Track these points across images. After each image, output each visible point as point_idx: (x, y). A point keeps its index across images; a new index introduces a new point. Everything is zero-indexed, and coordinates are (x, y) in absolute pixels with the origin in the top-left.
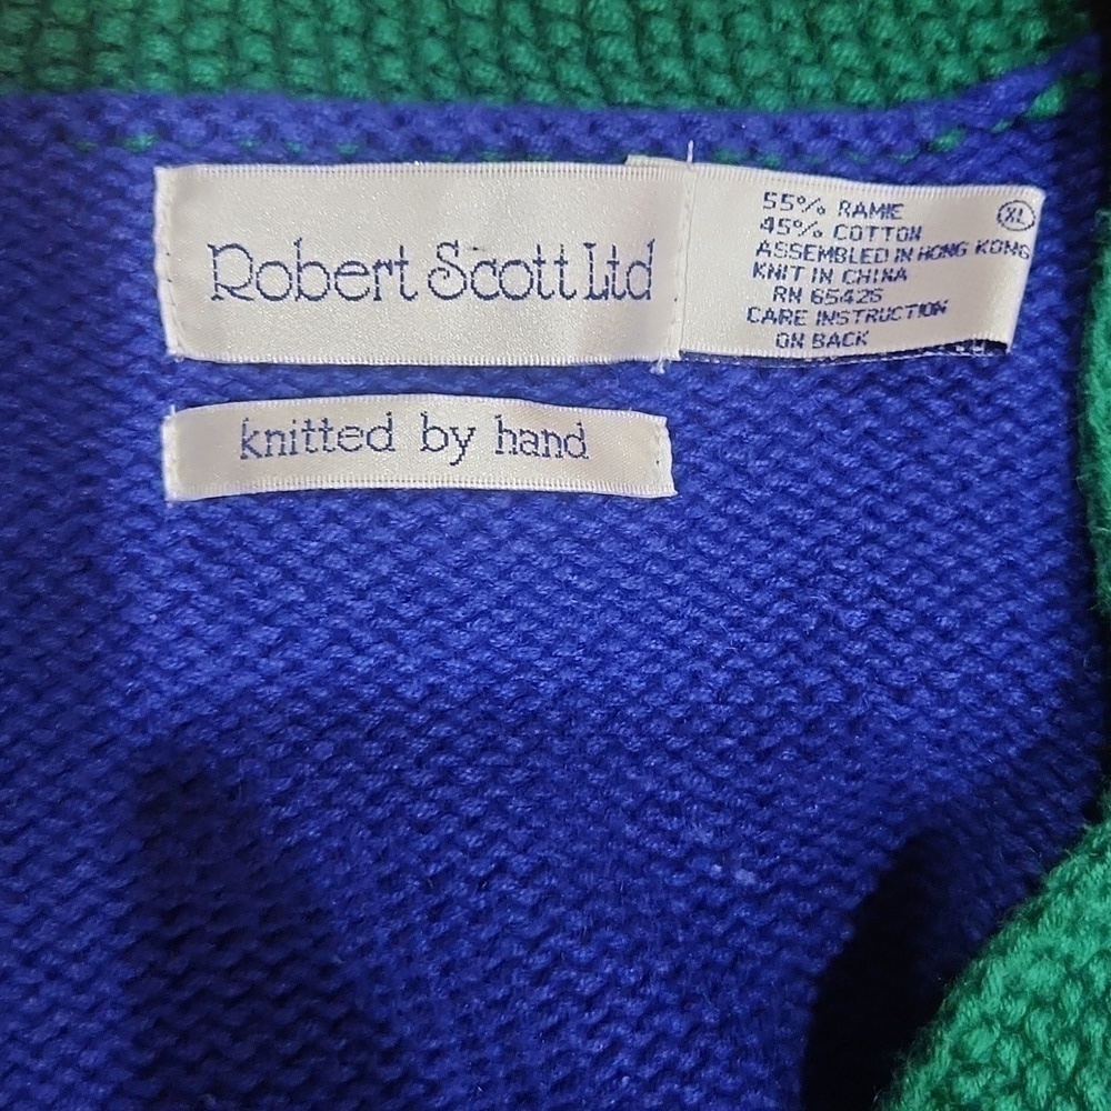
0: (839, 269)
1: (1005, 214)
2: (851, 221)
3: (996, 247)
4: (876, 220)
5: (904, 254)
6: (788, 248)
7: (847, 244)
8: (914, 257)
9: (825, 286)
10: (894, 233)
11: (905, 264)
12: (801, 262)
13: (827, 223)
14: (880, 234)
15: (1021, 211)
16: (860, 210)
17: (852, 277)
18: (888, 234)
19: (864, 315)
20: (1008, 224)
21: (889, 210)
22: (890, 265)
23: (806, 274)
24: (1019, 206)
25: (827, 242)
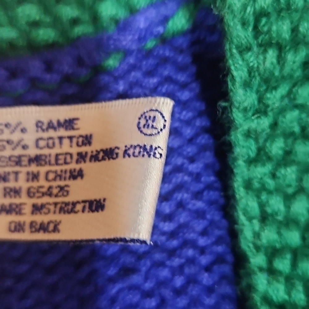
0: (43, 170)
1: (143, 122)
2: (45, 135)
3: (137, 150)
4: (62, 132)
5: (82, 157)
6: (7, 160)
7: (46, 151)
8: (88, 159)
9: (35, 184)
10: (75, 140)
11: (82, 166)
12: (17, 169)
13: (30, 138)
14: (66, 142)
15: (155, 117)
16: (51, 126)
17: (51, 176)
18: (71, 141)
19: (59, 206)
20: (145, 130)
21: (69, 124)
22: (73, 166)
23: (22, 177)
24: (152, 114)
25: (33, 152)
